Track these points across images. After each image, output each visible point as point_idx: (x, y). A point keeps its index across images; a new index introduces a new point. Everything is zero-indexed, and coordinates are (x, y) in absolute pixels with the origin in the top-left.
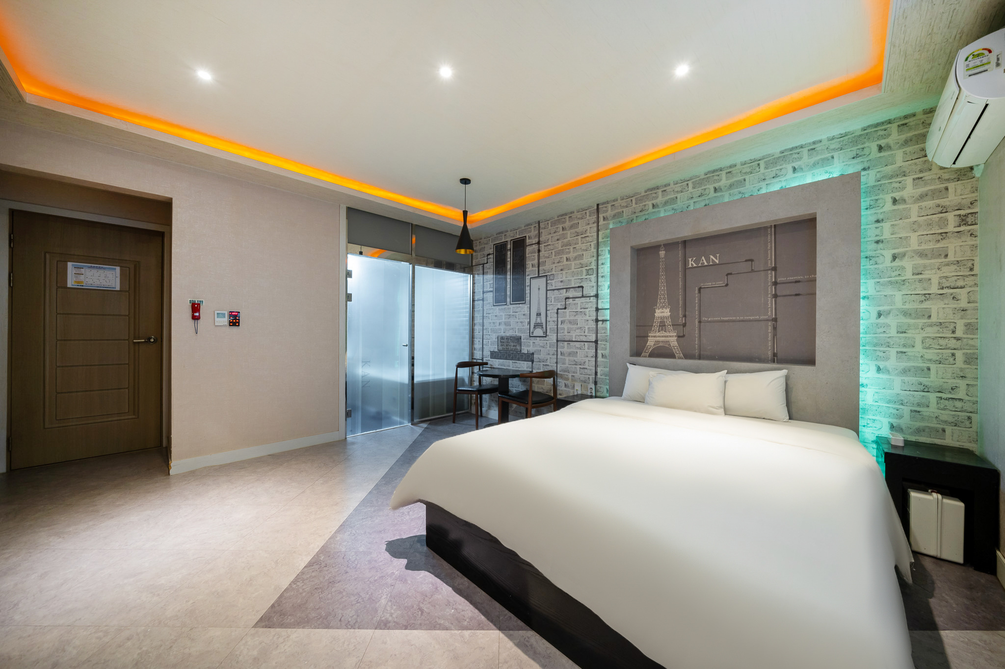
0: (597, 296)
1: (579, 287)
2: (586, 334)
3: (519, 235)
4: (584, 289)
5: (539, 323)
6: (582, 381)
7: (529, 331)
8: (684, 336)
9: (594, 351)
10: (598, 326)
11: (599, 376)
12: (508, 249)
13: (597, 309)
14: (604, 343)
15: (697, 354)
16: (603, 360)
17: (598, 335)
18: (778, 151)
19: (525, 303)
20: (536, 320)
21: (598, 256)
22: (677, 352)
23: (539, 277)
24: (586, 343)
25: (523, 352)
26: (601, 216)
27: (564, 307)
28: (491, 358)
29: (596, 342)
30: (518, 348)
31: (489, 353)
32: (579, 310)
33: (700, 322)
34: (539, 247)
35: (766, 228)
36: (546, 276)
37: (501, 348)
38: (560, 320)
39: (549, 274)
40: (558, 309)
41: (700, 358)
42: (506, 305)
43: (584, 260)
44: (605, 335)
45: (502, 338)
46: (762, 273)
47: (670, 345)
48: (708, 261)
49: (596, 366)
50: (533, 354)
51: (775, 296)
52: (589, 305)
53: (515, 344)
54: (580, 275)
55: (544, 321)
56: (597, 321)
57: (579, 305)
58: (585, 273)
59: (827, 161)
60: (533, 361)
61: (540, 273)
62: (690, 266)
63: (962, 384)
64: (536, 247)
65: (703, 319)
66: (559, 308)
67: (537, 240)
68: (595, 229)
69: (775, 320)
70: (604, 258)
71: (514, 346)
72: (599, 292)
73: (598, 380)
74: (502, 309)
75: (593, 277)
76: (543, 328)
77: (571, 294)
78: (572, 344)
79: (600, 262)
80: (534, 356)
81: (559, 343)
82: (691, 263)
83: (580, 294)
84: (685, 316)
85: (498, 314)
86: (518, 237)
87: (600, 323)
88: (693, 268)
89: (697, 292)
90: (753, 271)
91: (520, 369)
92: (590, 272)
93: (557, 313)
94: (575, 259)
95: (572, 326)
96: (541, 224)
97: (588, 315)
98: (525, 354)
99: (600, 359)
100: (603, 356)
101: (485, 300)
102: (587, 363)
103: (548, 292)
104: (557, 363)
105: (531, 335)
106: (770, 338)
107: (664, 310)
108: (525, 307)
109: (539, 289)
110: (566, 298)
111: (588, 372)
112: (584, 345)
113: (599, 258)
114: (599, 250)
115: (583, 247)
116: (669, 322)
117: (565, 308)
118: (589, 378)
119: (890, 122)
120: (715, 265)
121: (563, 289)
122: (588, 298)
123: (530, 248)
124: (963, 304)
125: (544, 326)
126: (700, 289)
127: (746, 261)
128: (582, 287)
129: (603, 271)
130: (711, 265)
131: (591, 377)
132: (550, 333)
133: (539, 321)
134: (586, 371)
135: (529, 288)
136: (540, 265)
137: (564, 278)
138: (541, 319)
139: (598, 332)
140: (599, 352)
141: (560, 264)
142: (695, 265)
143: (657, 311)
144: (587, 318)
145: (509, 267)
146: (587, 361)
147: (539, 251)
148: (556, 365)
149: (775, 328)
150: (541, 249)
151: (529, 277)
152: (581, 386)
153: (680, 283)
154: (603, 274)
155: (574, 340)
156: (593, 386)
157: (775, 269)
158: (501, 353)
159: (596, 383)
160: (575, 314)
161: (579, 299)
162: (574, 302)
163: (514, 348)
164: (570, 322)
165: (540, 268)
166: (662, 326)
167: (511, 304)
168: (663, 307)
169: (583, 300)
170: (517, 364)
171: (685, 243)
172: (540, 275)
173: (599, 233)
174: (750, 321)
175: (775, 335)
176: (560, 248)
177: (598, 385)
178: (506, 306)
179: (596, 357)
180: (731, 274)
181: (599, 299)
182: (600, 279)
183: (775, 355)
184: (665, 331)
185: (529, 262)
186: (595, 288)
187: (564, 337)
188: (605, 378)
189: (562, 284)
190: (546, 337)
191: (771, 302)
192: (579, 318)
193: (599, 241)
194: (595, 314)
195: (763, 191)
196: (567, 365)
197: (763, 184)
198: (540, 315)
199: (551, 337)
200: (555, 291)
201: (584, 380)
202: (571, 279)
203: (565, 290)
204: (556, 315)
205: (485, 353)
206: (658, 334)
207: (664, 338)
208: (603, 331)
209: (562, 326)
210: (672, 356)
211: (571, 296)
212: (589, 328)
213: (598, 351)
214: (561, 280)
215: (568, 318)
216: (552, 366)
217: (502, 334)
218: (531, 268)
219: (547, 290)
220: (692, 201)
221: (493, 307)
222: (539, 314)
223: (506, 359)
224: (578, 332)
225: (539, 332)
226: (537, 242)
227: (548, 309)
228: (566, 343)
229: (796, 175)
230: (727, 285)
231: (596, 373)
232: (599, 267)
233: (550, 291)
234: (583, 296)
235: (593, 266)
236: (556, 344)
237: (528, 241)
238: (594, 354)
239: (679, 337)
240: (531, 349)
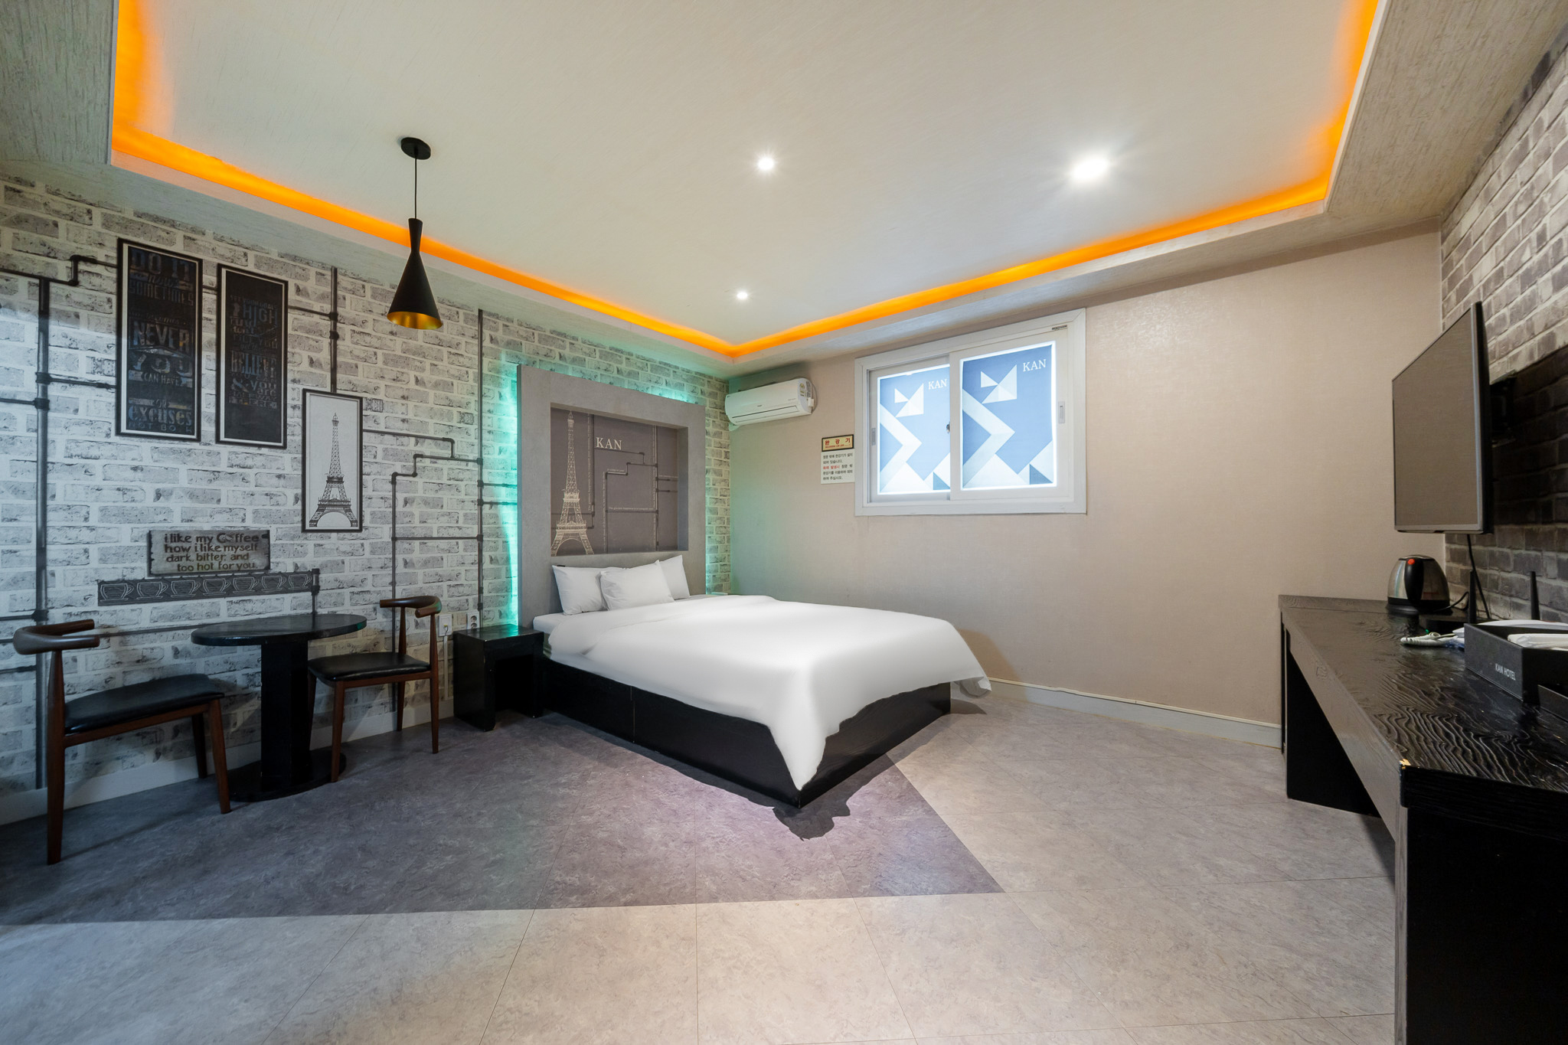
0: (480, 461)
1: (444, 440)
2: (460, 524)
3: (257, 265)
4: (455, 445)
5: (335, 500)
6: (453, 608)
7: (299, 518)
8: (593, 527)
9: (477, 553)
10: (483, 512)
11: (485, 593)
12: (205, 282)
13: (481, 484)
14: (493, 539)
15: (605, 547)
16: (492, 566)
17: (483, 526)
18: (658, 360)
19: (284, 447)
20: (327, 491)
21: (481, 396)
22: (588, 548)
23: (333, 393)
24: (460, 542)
25: (274, 569)
26: (487, 333)
27: (411, 472)
28: (100, 604)
29: (480, 538)
30: (257, 560)
31: (96, 587)
32: (445, 480)
33: (607, 511)
34: (335, 326)
35: (652, 426)
36: (361, 399)
37: (162, 565)
38: (400, 497)
39: (369, 396)
40: (395, 475)
41: (608, 551)
42: (198, 440)
43: (455, 394)
44: (497, 526)
45: (176, 537)
46: (650, 467)
47: (579, 538)
48: (613, 447)
49: (480, 578)
50: (317, 572)
51: (657, 491)
52: (467, 475)
53: (239, 552)
54: (446, 419)
55: (351, 494)
56: (481, 503)
57: (445, 472)
58: (456, 417)
59: (680, 386)
60: (315, 590)
61: (339, 386)
62: (598, 446)
63: (726, 554)
64: (326, 324)
65: (610, 508)
66: (399, 472)
67: (328, 308)
68: (476, 349)
69: (657, 512)
70: (491, 402)
71: (236, 557)
72: (483, 456)
73: (484, 600)
74: (173, 451)
75: (473, 429)
76: (350, 510)
77: (427, 448)
78: (430, 543)
79: (485, 407)
80: (320, 576)
81: (398, 543)
82: (599, 444)
83: (447, 453)
84: (593, 504)
85: (147, 462)
86: (251, 268)
87: (486, 507)
88: (600, 449)
89: (604, 477)
90: (644, 464)
91: (262, 616)
92: (466, 418)
93: (394, 482)
94: (436, 385)
95: (430, 510)
96: (340, 277)
97: (463, 492)
98: (285, 575)
99: (486, 565)
100: (491, 560)
101: (52, 406)
102: (463, 576)
103: (364, 433)
104: (393, 583)
105: (308, 527)
106: (655, 529)
107: (573, 495)
108: (286, 461)
109: (335, 422)
110: (416, 456)
111: (466, 590)
112: (457, 543)
113: (483, 400)
114: (483, 386)
115: (454, 370)
116: (578, 510)
117: (415, 475)
118: (467, 600)
119: (704, 375)
120: (618, 451)
121: (408, 436)
122: (464, 463)
123: (303, 317)
124: (726, 507)
125: (354, 507)
126: (607, 474)
127: (640, 453)
128: (452, 442)
129: (490, 423)
130: (615, 450)
131: (470, 599)
132: (371, 522)
133: (335, 493)
134: (461, 589)
135: (299, 413)
136: (339, 370)
137: (410, 416)
138: (342, 491)
139: (484, 521)
140: (486, 555)
141: (398, 384)
142: (602, 447)
143: (565, 495)
144: (462, 496)
145: (208, 335)
146: (463, 573)
147: (335, 336)
148: (391, 588)
149: (657, 520)
150: (340, 333)
151: (301, 387)
152: (453, 617)
153: (589, 464)
154: (490, 429)
155: (435, 535)
156: (476, 613)
157: (656, 466)
158: (168, 582)
159: (480, 607)
160: (437, 488)
161: (446, 461)
162: (436, 465)
163: (239, 562)
164: (426, 502)
165: (339, 376)
166: (572, 515)
167: (218, 441)
168: (572, 491)
169: (453, 464)
170: (249, 606)
171: (593, 416)
172: (338, 392)
173: (484, 358)
174: (643, 512)
175: (657, 526)
176: (399, 353)
177: (484, 609)
178: (195, 445)
179: (480, 562)
180: (630, 463)
181: (484, 467)
182: (485, 435)
183: (657, 543)
184: (575, 522)
185: (297, 350)
186: (476, 448)
187: (413, 530)
188: (495, 594)
189: (406, 425)
190: (360, 530)
191: (655, 495)
192: (446, 496)
193: (484, 371)
194: (476, 490)
195: (650, 392)
196: (420, 584)
197: (650, 385)
198: (340, 480)
199: (376, 531)
200: (386, 436)
201: (456, 605)
202: (427, 420)
203: (413, 440)
204: (390, 487)
205: (57, 590)
206: (567, 525)
207: (573, 530)
208: (492, 521)
209: (405, 509)
210: (582, 552)
211: (427, 453)
212: (465, 515)
213: (483, 553)
214: (404, 417)
215: (420, 493)
216: (379, 593)
217: (177, 524)
218: (305, 366)
219: (361, 431)
220: (599, 372)
221: (114, 438)
222: (334, 480)
223: (200, 595)
224: (444, 521)
225: (335, 519)
226: (328, 312)
227: (366, 470)
228: (417, 542)
229: (667, 388)
230: (627, 474)
231: (481, 590)
232: (483, 414)
233: (372, 435)
234: (453, 458)
235: (473, 409)
236: (391, 545)
237: (293, 297)
238: (477, 558)
239: (588, 528)
240: (309, 562)
